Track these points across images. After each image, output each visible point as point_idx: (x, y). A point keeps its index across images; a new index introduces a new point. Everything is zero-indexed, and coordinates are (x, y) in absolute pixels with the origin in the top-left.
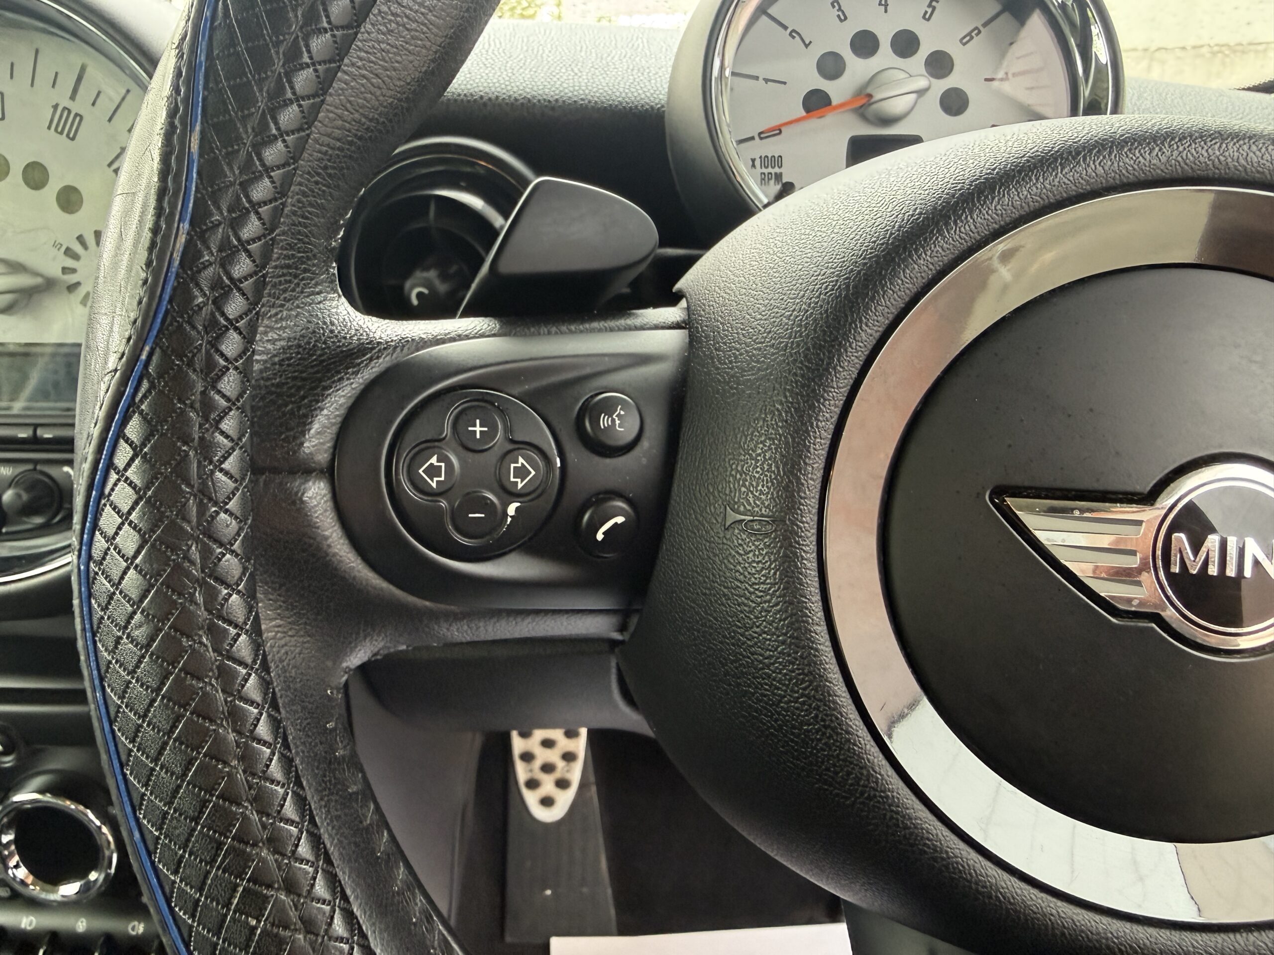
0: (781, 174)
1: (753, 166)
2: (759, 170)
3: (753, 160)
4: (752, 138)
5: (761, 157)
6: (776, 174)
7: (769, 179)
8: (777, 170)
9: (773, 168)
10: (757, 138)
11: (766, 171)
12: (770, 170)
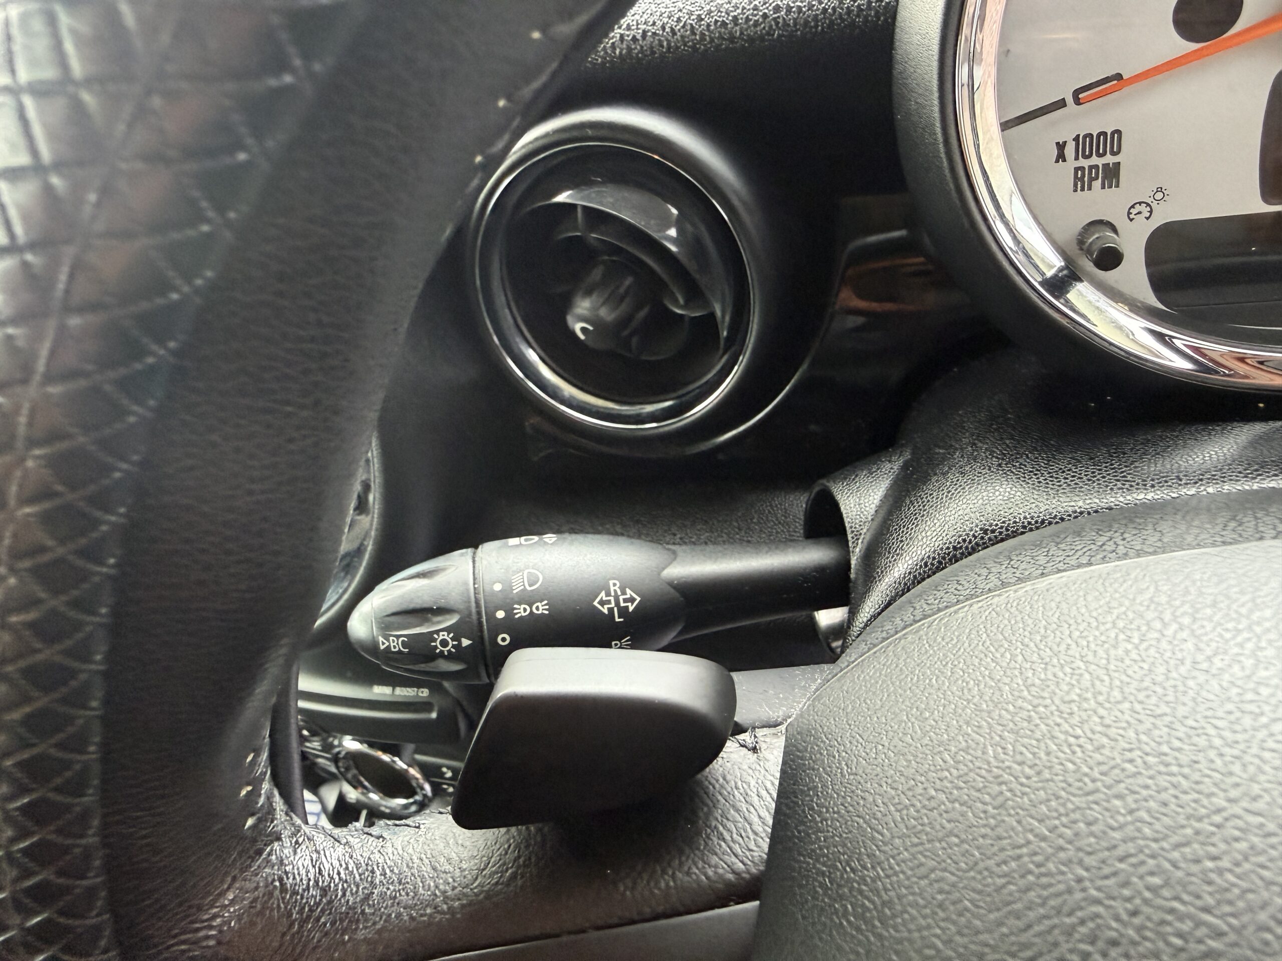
0: (1118, 165)
1: (1061, 157)
2: (1071, 163)
3: (1061, 147)
4: (1061, 104)
5: (1077, 139)
6: (1106, 166)
7: (1091, 180)
8: (1109, 159)
9: (1099, 155)
10: (1070, 100)
11: (1085, 163)
12: (1095, 160)
